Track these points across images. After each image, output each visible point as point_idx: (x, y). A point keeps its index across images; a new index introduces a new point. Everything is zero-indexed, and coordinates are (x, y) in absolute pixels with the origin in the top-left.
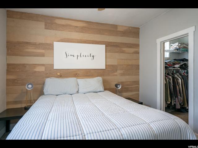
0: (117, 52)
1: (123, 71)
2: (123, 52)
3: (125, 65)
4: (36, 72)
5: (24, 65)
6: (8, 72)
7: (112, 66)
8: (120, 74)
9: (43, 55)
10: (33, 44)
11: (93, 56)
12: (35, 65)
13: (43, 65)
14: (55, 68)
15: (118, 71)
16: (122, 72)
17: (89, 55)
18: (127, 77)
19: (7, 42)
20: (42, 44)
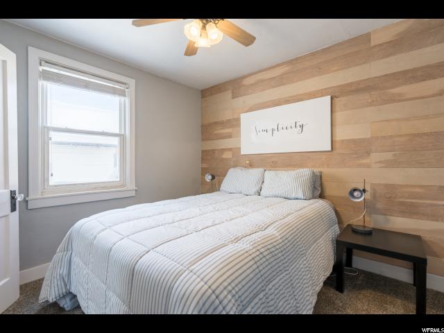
0: (371, 104)
1: (394, 155)
2: (392, 100)
3: (400, 136)
4: (223, 159)
5: (213, 151)
6: (203, 160)
7: (354, 142)
8: (380, 162)
9: (230, 136)
10: (221, 123)
11: (302, 126)
12: (223, 150)
13: (230, 150)
14: (242, 153)
15: (373, 155)
16: (389, 156)
17: (293, 125)
18: (413, 171)
19: (202, 126)
20: (229, 121)
